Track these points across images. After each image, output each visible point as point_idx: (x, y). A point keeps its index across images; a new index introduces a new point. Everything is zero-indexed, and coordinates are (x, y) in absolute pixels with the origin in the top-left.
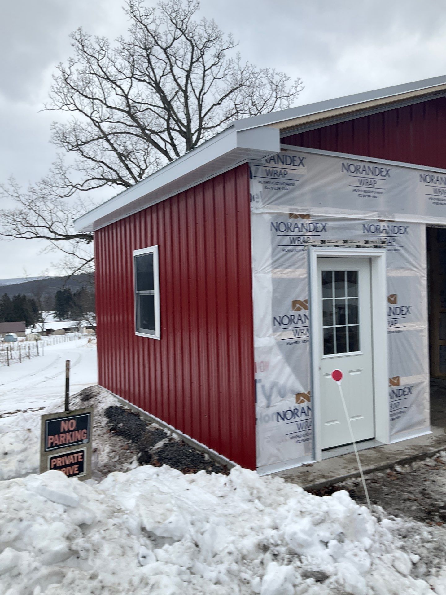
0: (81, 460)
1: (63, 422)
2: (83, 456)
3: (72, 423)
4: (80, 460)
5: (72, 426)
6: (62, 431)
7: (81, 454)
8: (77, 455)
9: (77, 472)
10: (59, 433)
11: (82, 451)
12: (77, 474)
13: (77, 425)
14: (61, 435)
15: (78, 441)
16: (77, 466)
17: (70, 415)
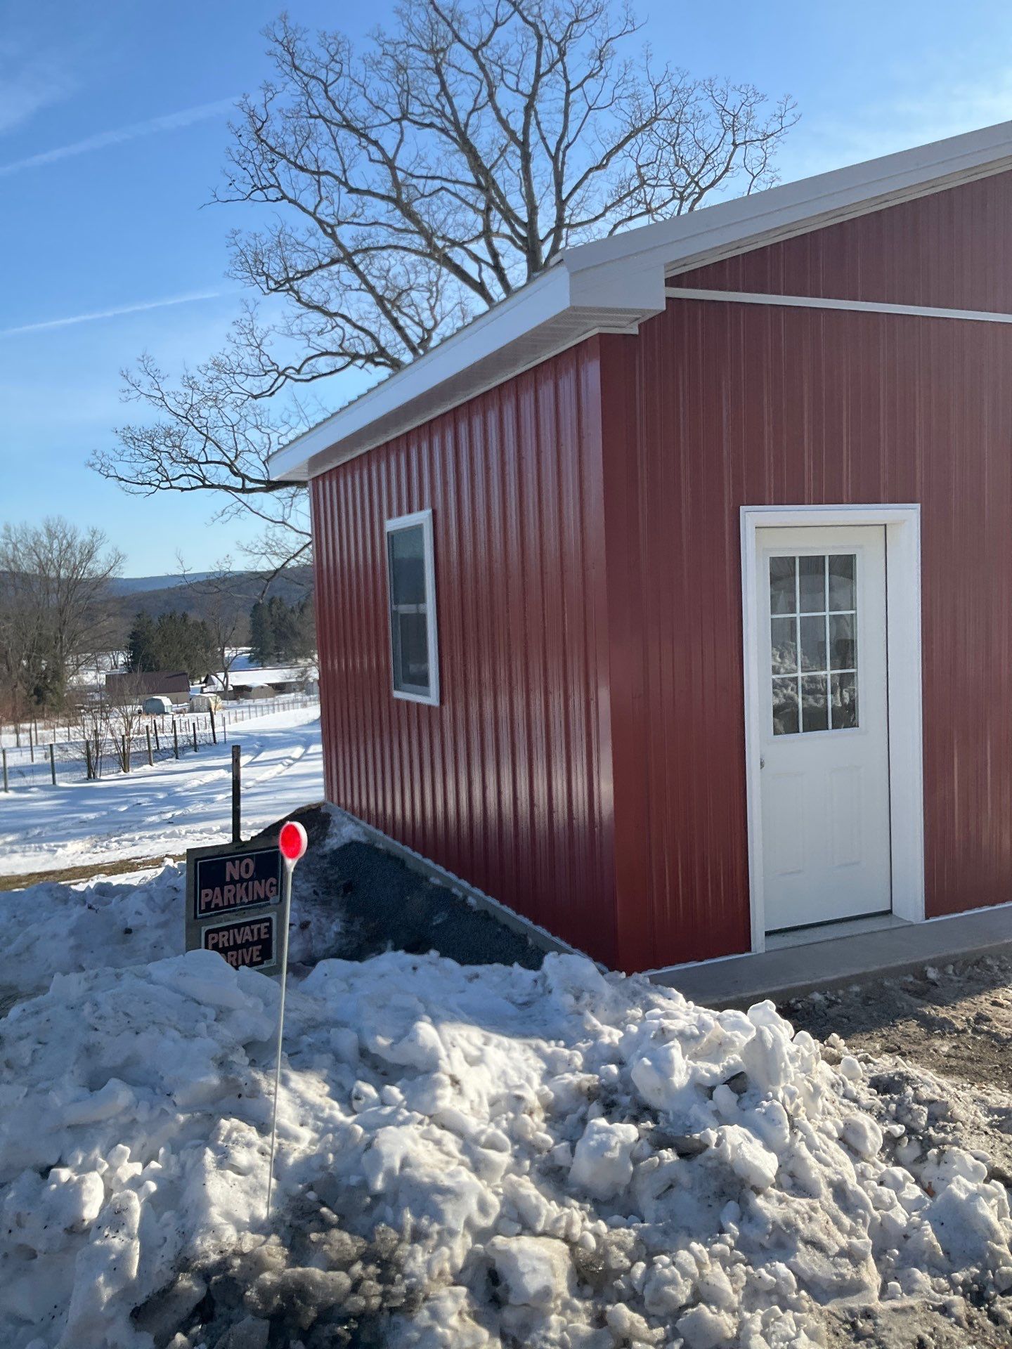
0: (267, 936)
1: (229, 864)
2: (269, 929)
3: (247, 865)
4: (263, 937)
5: (247, 872)
6: (228, 879)
7: (268, 924)
8: (258, 926)
9: (259, 959)
10: (222, 884)
11: (269, 920)
12: (261, 963)
13: (255, 870)
14: (226, 888)
15: (259, 900)
16: (260, 947)
17: (243, 849)
